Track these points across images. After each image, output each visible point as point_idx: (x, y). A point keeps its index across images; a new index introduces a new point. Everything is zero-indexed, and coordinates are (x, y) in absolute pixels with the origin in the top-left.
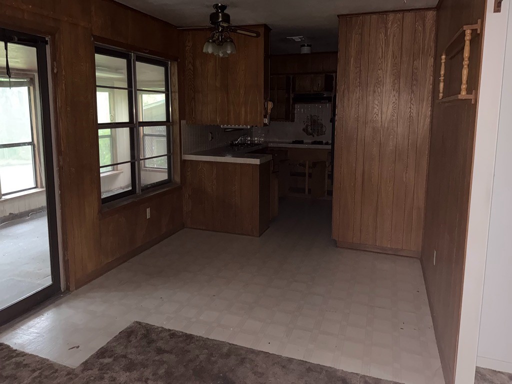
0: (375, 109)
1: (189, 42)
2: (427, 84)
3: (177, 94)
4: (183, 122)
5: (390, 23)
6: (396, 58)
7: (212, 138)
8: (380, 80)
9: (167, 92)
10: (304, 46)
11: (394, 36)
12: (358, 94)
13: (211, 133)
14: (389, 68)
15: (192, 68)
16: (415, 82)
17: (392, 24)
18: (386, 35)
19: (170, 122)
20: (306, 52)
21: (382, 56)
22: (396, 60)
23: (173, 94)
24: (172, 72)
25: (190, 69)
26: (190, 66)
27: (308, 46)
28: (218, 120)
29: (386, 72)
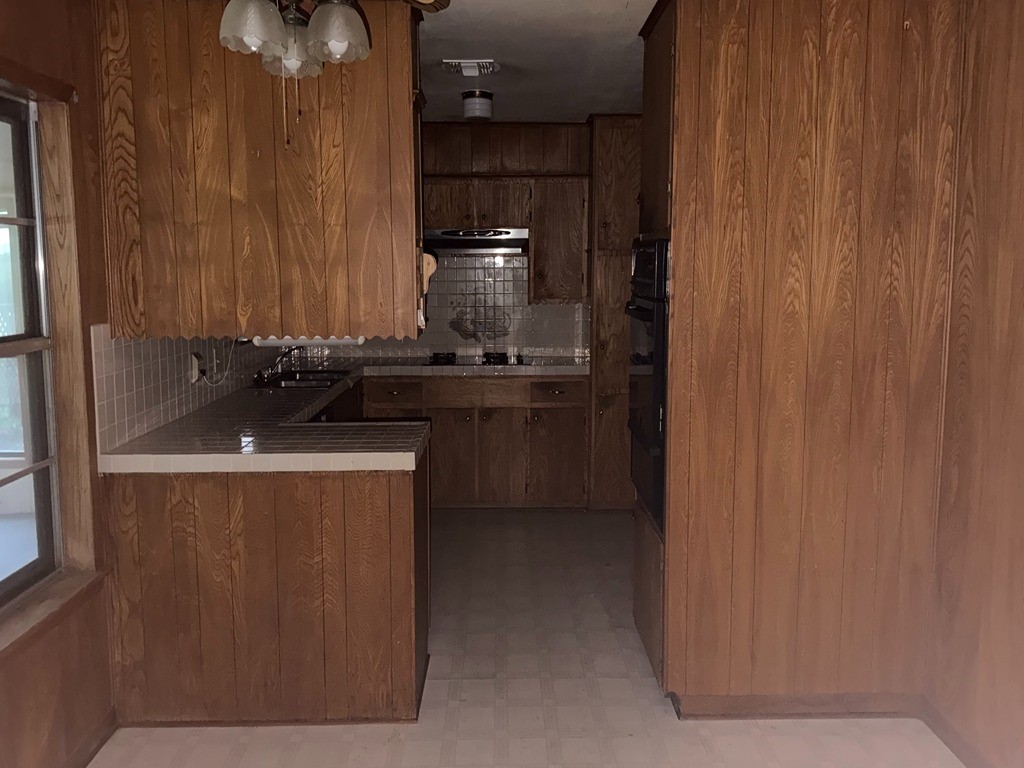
0: (791, 280)
1: (115, 34)
2: (936, 204)
3: (71, 228)
4: (98, 332)
5: (832, 16)
6: (851, 123)
7: (203, 372)
8: (803, 187)
9: (24, 221)
10: (471, 95)
11: (844, 54)
12: (737, 233)
13: (198, 356)
14: (830, 154)
15: (130, 132)
16: (903, 197)
17: (837, 20)
18: (821, 48)
19: (40, 335)
20: (478, 113)
21: (810, 114)
22: (850, 131)
23: (52, 228)
24: (48, 142)
25: (119, 135)
26: (124, 125)
27: (484, 95)
28: (243, 321)
29: (823, 166)
